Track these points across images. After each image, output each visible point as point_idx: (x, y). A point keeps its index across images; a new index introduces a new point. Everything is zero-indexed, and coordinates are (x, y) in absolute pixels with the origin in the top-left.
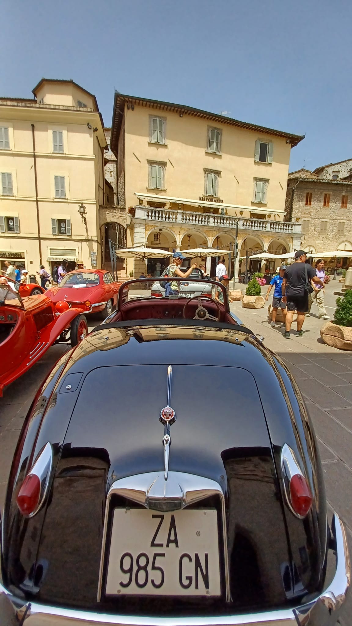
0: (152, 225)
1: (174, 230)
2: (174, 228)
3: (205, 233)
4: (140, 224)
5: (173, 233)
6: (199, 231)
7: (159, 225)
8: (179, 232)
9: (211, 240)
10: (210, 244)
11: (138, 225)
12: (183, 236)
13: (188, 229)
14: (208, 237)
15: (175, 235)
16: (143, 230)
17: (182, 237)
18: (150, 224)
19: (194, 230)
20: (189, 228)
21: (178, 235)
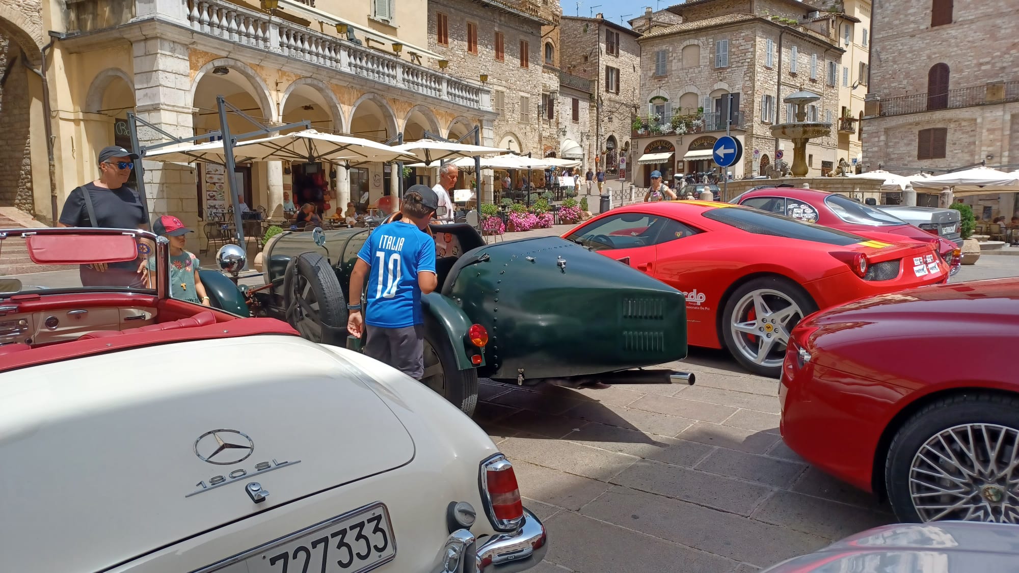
0: (206, 53)
1: (264, 74)
2: (262, 67)
3: (333, 91)
4: (174, 42)
5: (262, 84)
6: (321, 85)
7: (224, 54)
8: (277, 84)
9: (347, 113)
10: (346, 126)
11: (166, 44)
12: (286, 96)
13: (296, 75)
14: (342, 105)
15: (267, 93)
16: (183, 65)
17: (283, 98)
18: (200, 48)
19: (309, 81)
20: (299, 72)
21: (274, 93)
